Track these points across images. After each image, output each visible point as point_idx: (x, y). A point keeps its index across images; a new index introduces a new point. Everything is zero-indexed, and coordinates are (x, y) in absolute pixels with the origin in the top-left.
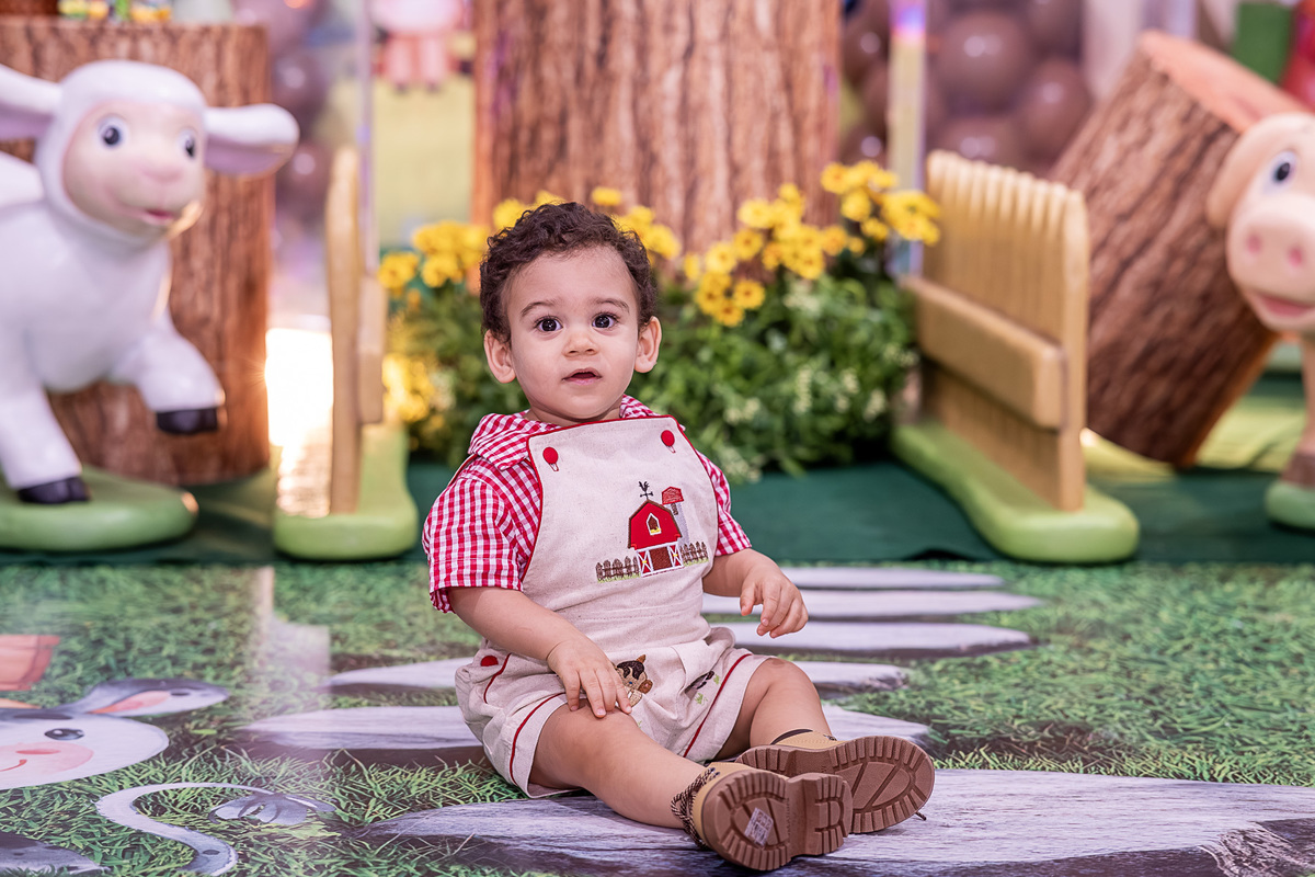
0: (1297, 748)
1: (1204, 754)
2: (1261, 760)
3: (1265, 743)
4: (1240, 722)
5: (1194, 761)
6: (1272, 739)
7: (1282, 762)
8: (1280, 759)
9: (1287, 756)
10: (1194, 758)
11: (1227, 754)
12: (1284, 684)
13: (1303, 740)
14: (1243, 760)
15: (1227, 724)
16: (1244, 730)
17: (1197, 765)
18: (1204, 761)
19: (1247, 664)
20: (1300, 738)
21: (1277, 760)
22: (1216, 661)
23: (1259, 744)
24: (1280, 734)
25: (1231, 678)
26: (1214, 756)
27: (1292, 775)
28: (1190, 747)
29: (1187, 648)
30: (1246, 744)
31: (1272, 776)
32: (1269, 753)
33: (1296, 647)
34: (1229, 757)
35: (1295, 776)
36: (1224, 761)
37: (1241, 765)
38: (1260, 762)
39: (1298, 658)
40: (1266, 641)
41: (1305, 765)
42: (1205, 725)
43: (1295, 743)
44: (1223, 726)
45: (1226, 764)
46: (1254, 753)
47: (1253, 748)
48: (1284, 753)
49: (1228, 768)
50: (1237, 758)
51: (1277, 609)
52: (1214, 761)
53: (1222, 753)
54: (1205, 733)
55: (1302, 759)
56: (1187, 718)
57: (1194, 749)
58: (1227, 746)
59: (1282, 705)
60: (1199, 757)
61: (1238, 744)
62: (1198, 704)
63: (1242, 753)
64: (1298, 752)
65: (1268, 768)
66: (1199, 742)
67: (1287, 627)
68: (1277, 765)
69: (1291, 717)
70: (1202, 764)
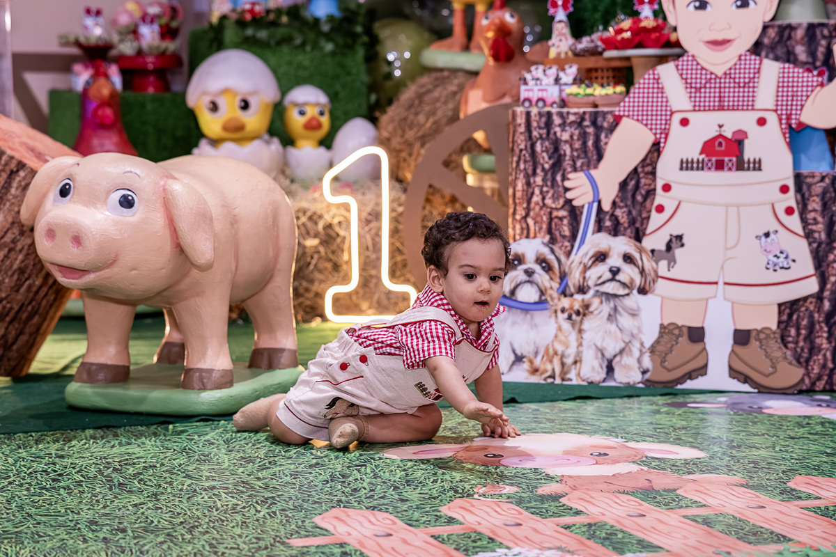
0: (72, 536)
1: (14, 544)
2: (49, 545)
3: (52, 534)
4: (39, 524)
5: (7, 550)
6: (57, 532)
7: (62, 545)
8: (61, 543)
9: (65, 541)
10: (8, 547)
11: (28, 543)
12: (68, 499)
13: (77, 531)
14: (39, 545)
15: (31, 526)
16: (41, 528)
17: (9, 552)
18: (14, 548)
19: (47, 490)
20: (75, 530)
21: (59, 544)
22: (28, 489)
23: (49, 535)
24: (62, 528)
25: (36, 498)
26: (21, 545)
27: (66, 551)
28: (6, 541)
29: (10, 483)
30: (41, 536)
31: (55, 553)
32: (55, 540)
33: (78, 477)
34: (30, 545)
35: (69, 552)
36: (26, 547)
37: (37, 549)
38: (49, 546)
39: (79, 484)
40: (60, 475)
41: (75, 545)
42: (16, 527)
43: (71, 533)
44: (29, 527)
45: (28, 550)
46: (45, 541)
47: (45, 539)
48: (63, 540)
49: (28, 551)
50: (34, 545)
51: (69, 456)
52: (20, 549)
53: (26, 543)
54: (17, 532)
55: (74, 542)
56: (6, 524)
57: (8, 542)
58: (29, 539)
59: (66, 511)
60: (11, 547)
61: (36, 536)
62: (14, 516)
63: (38, 542)
64: (72, 538)
65: (53, 549)
66: (12, 538)
67: (74, 465)
68: (59, 547)
69: (70, 519)
70: (12, 551)
